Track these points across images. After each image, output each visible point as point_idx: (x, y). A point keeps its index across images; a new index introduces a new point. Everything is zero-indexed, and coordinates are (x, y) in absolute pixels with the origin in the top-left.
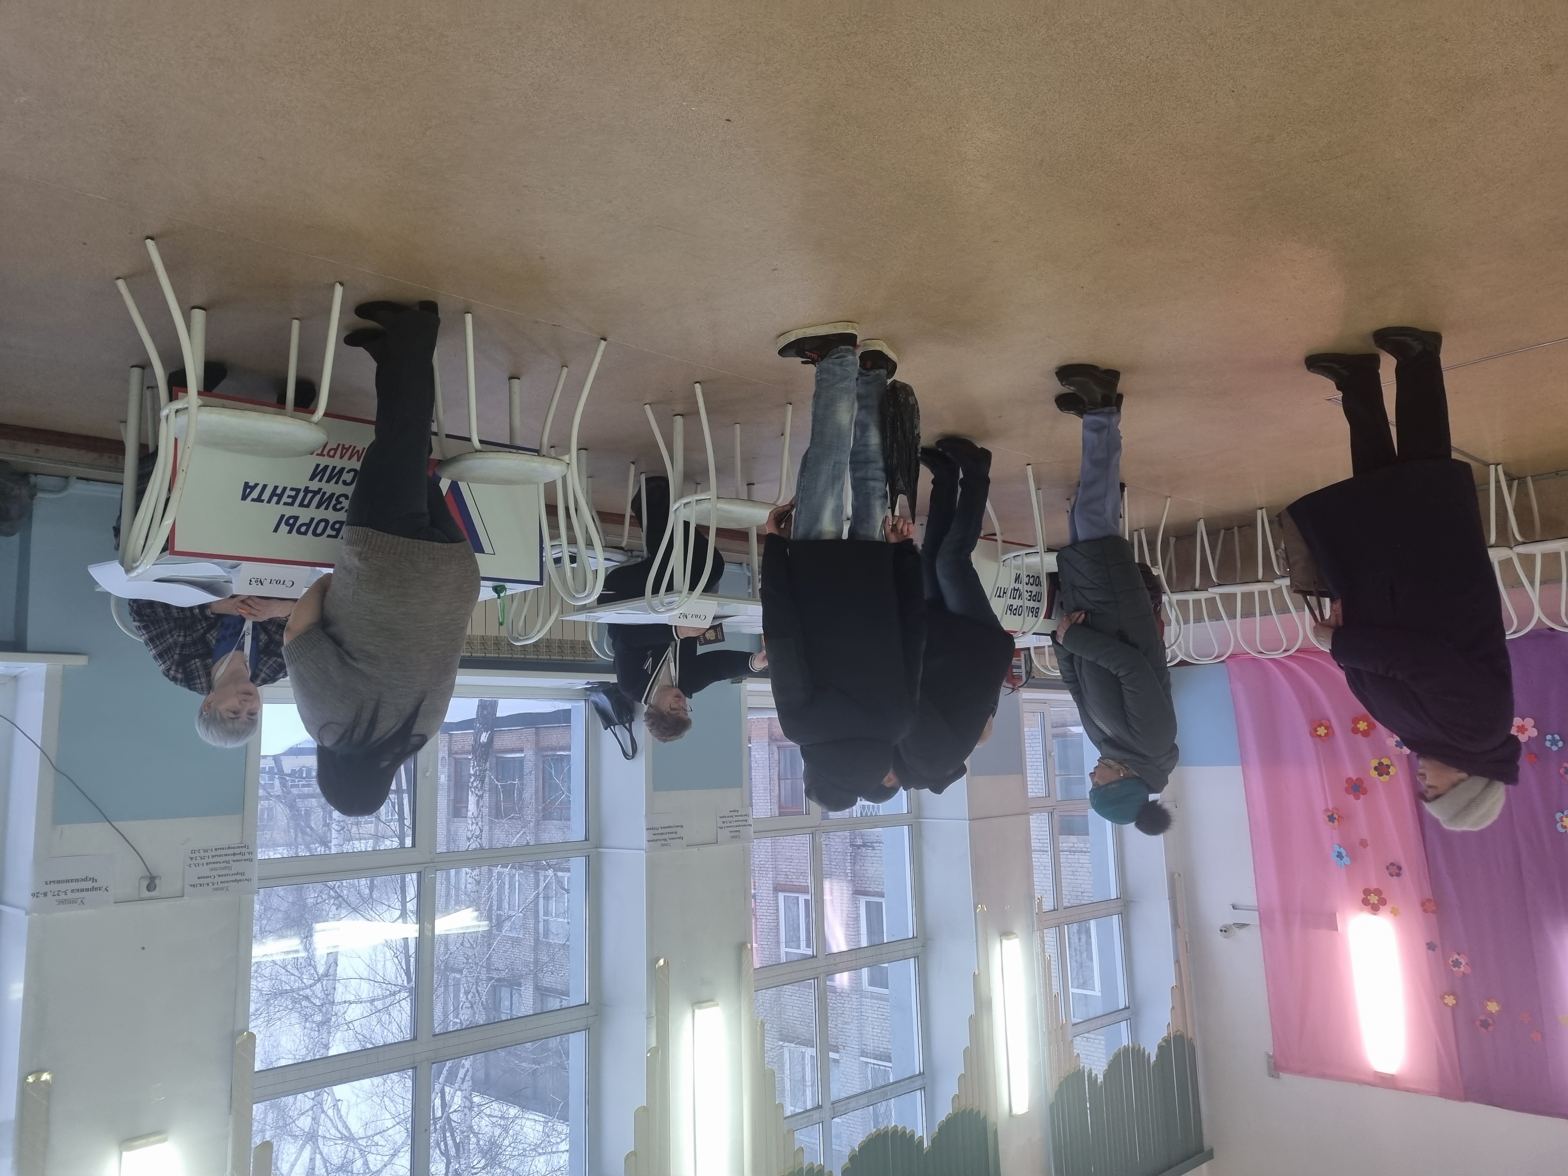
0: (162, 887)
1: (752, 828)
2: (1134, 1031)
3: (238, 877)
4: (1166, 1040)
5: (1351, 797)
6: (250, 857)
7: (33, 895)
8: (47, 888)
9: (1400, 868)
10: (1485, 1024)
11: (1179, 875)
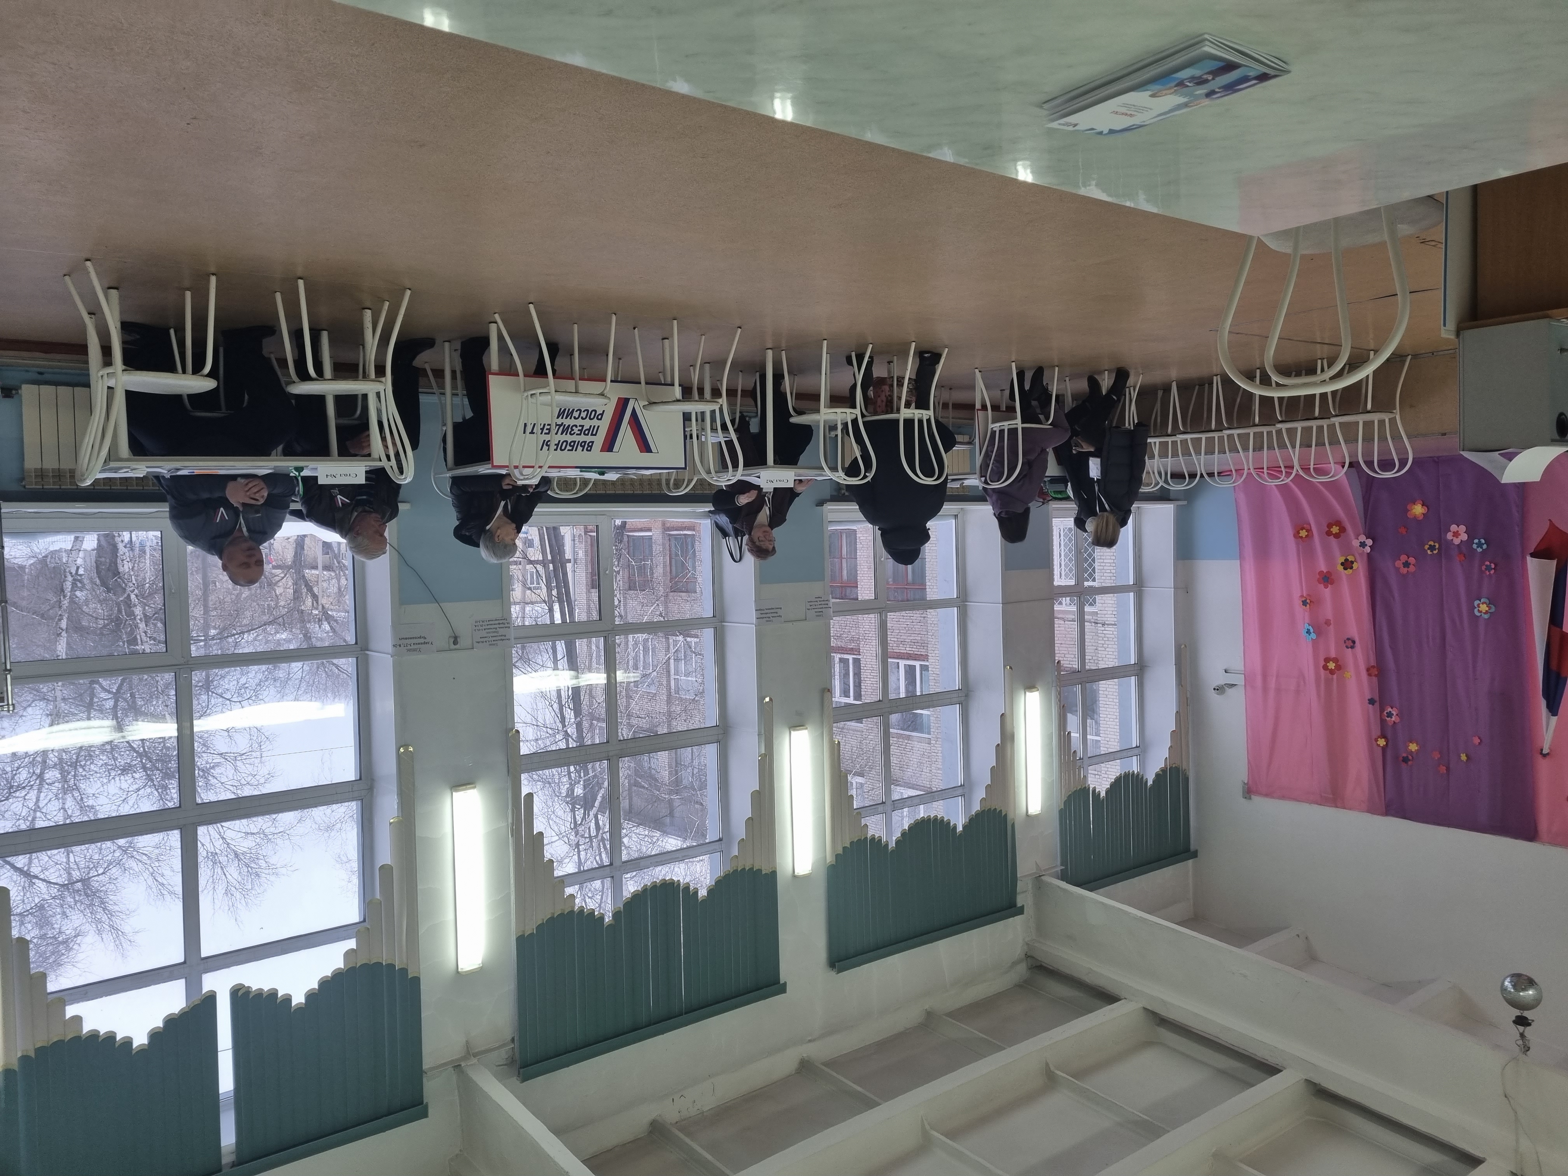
0: (464, 642)
1: (832, 610)
2: (1142, 763)
3: (503, 638)
4: (1164, 770)
5: (1322, 586)
6: (508, 625)
7: (394, 646)
8: (401, 642)
9: (1354, 642)
10: (1405, 760)
11: (1186, 646)
